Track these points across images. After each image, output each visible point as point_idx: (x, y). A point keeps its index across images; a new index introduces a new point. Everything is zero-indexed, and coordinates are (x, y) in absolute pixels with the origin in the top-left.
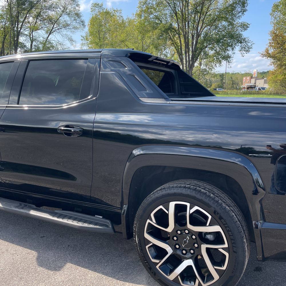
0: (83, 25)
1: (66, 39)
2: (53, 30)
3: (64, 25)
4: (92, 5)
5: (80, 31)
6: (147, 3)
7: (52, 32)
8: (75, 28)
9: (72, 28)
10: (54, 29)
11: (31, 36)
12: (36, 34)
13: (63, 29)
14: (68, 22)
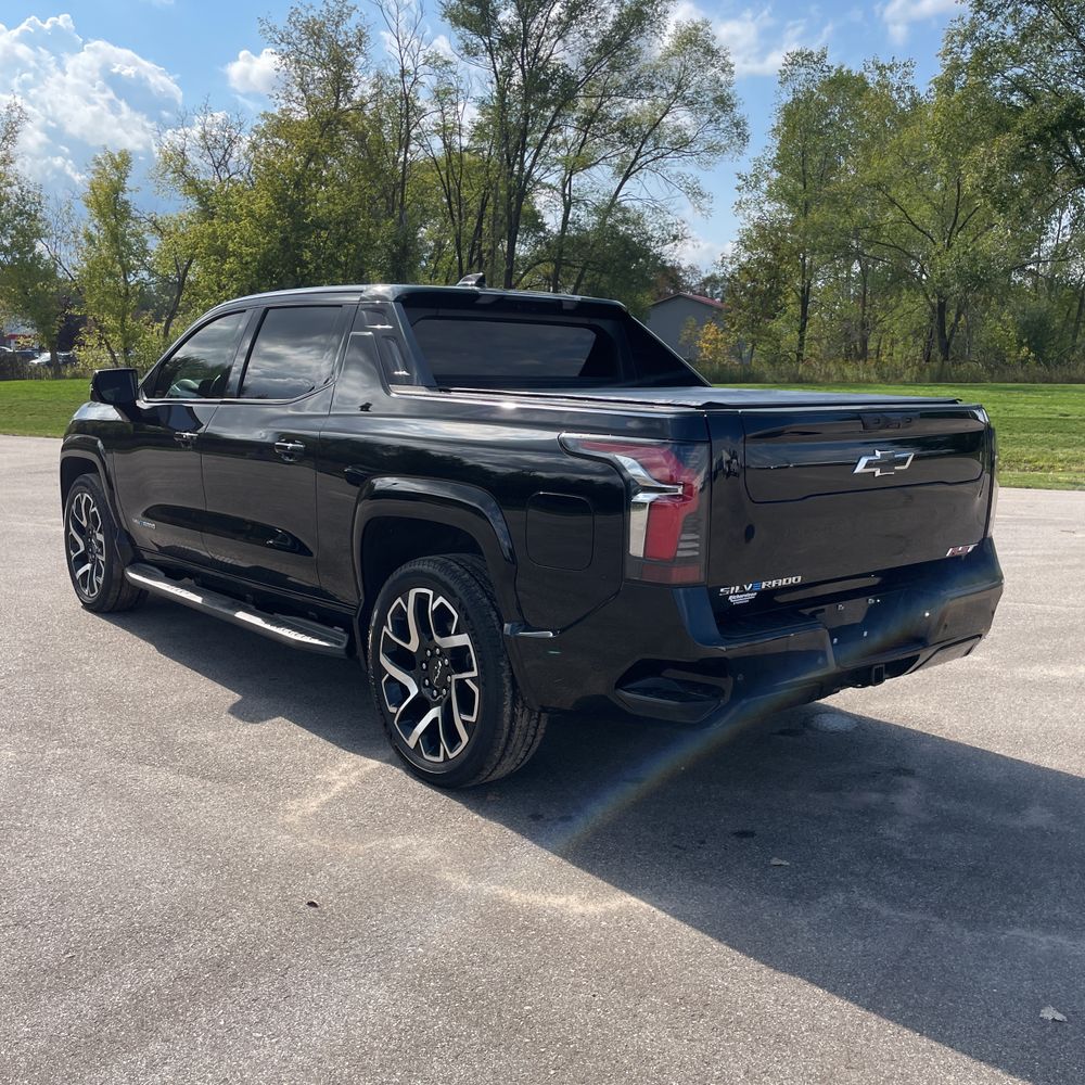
0: (739, 134)
1: (677, 192)
2: (639, 161)
3: (676, 144)
4: (786, 60)
5: (731, 156)
6: (977, 34)
7: (632, 170)
8: (713, 149)
9: (702, 149)
10: (641, 160)
11: (567, 191)
12: (581, 181)
13: (670, 155)
14: (689, 133)
